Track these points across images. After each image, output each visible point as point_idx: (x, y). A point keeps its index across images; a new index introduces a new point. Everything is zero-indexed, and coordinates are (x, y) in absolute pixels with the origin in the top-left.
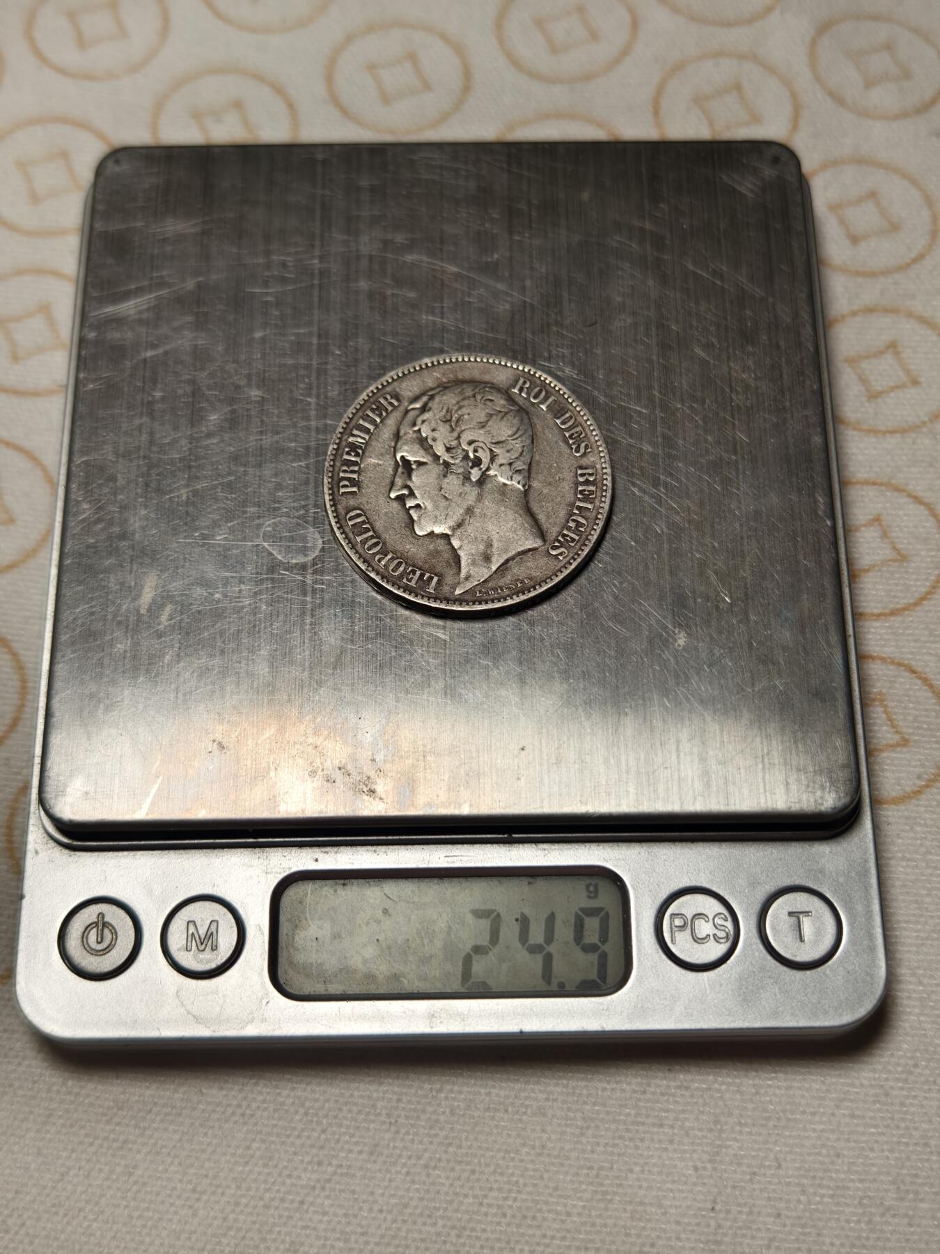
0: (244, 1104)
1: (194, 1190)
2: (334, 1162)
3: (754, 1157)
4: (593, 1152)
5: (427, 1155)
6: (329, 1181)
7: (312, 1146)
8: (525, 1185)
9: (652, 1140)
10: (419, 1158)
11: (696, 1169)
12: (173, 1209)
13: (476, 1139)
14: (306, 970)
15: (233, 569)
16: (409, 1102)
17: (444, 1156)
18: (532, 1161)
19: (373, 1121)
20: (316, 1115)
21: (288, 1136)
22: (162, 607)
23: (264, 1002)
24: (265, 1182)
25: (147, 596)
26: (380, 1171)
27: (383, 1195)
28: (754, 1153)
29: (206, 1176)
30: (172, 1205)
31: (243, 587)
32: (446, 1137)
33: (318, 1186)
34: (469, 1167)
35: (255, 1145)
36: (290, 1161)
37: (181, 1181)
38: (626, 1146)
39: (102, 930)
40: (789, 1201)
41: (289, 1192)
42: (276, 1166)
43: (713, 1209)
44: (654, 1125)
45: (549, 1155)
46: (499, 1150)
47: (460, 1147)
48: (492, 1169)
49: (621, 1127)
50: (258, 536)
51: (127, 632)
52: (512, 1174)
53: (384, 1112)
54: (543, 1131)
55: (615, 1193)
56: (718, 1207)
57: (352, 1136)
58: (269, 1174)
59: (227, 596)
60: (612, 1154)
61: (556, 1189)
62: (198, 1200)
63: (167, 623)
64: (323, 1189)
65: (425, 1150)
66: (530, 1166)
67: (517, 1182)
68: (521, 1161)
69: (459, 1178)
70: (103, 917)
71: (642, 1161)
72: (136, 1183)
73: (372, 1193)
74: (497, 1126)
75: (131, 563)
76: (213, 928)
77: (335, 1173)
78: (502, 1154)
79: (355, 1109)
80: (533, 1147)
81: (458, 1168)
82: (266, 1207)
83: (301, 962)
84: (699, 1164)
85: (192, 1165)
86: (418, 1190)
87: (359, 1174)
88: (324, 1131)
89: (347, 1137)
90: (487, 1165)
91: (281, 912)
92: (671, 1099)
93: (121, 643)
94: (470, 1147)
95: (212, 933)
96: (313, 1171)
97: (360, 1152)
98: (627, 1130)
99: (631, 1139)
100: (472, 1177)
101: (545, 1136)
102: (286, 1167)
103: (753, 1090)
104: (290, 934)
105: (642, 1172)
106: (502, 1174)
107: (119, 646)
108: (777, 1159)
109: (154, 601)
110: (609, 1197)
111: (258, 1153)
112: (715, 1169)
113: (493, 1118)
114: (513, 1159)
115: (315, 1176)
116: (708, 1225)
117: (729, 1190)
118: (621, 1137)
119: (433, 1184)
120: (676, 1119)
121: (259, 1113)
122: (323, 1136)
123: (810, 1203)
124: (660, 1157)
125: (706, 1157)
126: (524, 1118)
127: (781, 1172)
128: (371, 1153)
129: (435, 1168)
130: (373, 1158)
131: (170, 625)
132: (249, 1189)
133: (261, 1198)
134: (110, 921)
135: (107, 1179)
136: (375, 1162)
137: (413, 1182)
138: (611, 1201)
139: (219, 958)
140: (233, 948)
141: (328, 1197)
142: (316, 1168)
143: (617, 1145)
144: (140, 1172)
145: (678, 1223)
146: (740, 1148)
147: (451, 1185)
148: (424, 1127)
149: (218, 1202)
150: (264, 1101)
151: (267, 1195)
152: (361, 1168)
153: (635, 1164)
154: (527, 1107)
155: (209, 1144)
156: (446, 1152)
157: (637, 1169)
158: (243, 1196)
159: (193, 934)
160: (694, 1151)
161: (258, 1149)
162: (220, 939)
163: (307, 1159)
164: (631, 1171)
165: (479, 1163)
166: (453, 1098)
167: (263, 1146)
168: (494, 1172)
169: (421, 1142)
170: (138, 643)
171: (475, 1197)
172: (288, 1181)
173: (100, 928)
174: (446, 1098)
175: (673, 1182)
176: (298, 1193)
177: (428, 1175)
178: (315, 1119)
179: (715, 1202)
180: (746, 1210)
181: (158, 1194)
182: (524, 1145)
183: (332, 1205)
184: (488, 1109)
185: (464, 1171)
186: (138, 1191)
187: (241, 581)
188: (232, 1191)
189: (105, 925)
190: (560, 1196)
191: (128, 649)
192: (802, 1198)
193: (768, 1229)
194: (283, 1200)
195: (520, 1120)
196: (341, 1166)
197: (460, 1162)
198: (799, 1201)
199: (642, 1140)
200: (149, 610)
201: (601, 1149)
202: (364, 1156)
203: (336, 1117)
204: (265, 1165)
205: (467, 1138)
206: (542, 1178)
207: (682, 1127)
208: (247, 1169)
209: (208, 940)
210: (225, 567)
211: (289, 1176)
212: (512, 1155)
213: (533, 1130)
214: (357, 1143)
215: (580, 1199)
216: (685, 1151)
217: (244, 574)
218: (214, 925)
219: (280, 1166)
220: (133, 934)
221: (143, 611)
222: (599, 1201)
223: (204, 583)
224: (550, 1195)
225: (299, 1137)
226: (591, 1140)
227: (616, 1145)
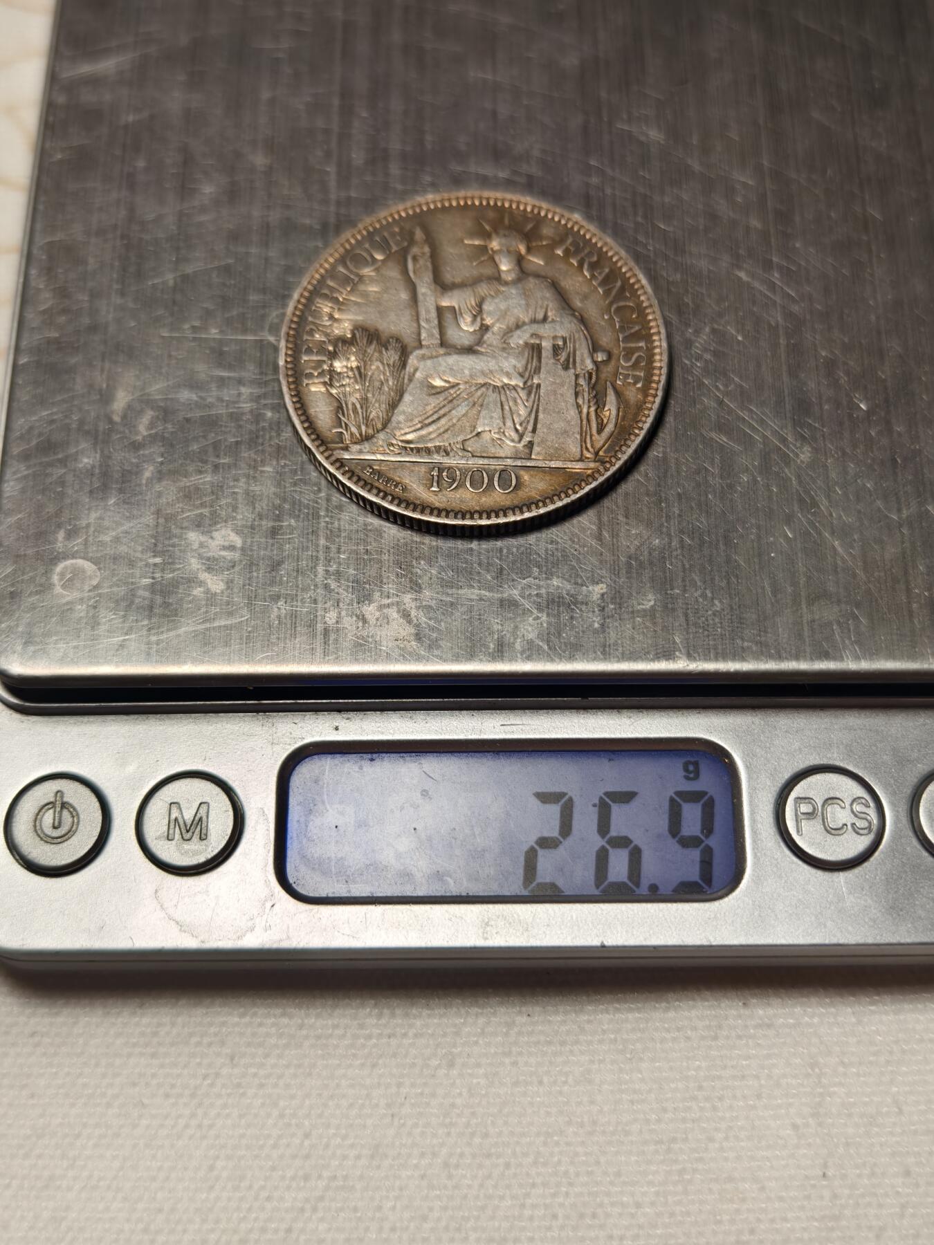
1: (146, 1231)
2: (326, 1174)
3: (866, 1104)
4: (659, 1121)
5: (444, 1151)
6: (321, 1198)
7: (294, 1157)
8: (577, 1175)
9: (734, 1097)
10: (434, 1155)
11: (795, 1127)
13: (506, 1123)
14: (321, 866)
15: (230, 367)
16: (414, 1085)
17: (467, 1150)
18: (583, 1143)
19: (370, 1116)
22: (141, 412)
23: (269, 905)
24: (239, 1209)
25: (121, 400)
26: (386, 1178)
27: (394, 1208)
28: (867, 1099)
29: (161, 1210)
31: (243, 390)
32: (468, 1125)
33: (308, 1206)
34: (501, 1161)
35: (220, 1164)
36: (267, 1179)
37: (128, 1220)
38: (702, 1109)
39: (61, 812)
40: (917, 1154)
41: (270, 1220)
42: (250, 1187)
43: (824, 1175)
44: (734, 1078)
45: (604, 1132)
46: (538, 1134)
47: (486, 1135)
48: (530, 1159)
49: (692, 1085)
50: (262, 328)
51: (95, 444)
52: (559, 1162)
53: (383, 1102)
54: (592, 1102)
55: (695, 1171)
56: (829, 1174)
57: (344, 1137)
58: (241, 1199)
59: (222, 401)
60: (684, 1120)
61: (618, 1174)
63: (145, 433)
64: (315, 1210)
65: (442, 1145)
66: (580, 1149)
67: (566, 1173)
68: (568, 1144)
69: (489, 1177)
70: (62, 797)
71: (723, 1125)
72: (70, 1229)
73: (379, 1208)
74: (531, 1104)
75: (103, 360)
76: (203, 812)
77: (327, 1188)
78: (542, 1139)
80: (582, 1125)
81: (487, 1163)
83: (316, 855)
84: (799, 1121)
85: (141, 1199)
86: (439, 1197)
87: (359, 1185)
89: (339, 1140)
90: (525, 1155)
91: (291, 793)
92: (751, 1042)
93: (89, 457)
94: (500, 1134)
95: (201, 819)
96: (299, 1189)
97: (358, 1157)
98: (700, 1088)
99: (707, 1099)
100: (507, 1173)
101: (595, 1109)
102: (263, 1188)
104: (302, 820)
105: (726, 1138)
106: (545, 1164)
107: (86, 460)
108: (896, 1103)
109: (129, 407)
110: (687, 1177)
111: (225, 1174)
112: (820, 1125)
113: (524, 1094)
114: (557, 1144)
115: (302, 1195)
116: (822, 1198)
117: (841, 1150)
118: (694, 1098)
119: (456, 1187)
122: (307, 1143)
124: (747, 1118)
125: (806, 1110)
126: (566, 1088)
128: (372, 1157)
129: (457, 1166)
130: (375, 1163)
131: (150, 435)
134: (71, 801)
136: (379, 1167)
137: (431, 1187)
139: (210, 849)
140: (227, 838)
141: (322, 1220)
142: (302, 1184)
143: (690, 1108)
145: (781, 1199)
147: (481, 1186)
152: (361, 1177)
153: (716, 1129)
156: (469, 1144)
157: (720, 1136)
159: (176, 819)
160: (790, 1105)
162: (211, 826)
163: (289, 1174)
164: (711, 1140)
165: (514, 1153)
167: (231, 1164)
168: (535, 1163)
170: (109, 457)
171: (513, 1197)
172: (268, 1206)
173: (58, 809)
175: (769, 1147)
176: (282, 1220)
177: (450, 1177)
179: (825, 1165)
180: (867, 1171)
182: (569, 1123)
183: (329, 1229)
185: (495, 1166)
187: (240, 382)
188: (196, 1227)
189: (64, 805)
190: (625, 1184)
191: (97, 464)
193: (898, 1193)
194: (263, 1230)
195: (560, 1093)
196: (334, 1178)
197: (489, 1156)
199: (721, 1098)
200: (124, 417)
201: (669, 1115)
202: (364, 1161)
204: (236, 1188)
205: (494, 1124)
206: (598, 1163)
207: (769, 1077)
208: (213, 1195)
209: (196, 828)
210: (220, 365)
211: (268, 1199)
212: (556, 1138)
213: (579, 1103)
214: (352, 1146)
215: (650, 1183)
216: (779, 1106)
217: (244, 374)
218: (204, 807)
219: (256, 1187)
220: (101, 818)
221: (117, 419)
222: (675, 1183)
223: (194, 385)
224: (612, 1183)
226: (654, 1106)
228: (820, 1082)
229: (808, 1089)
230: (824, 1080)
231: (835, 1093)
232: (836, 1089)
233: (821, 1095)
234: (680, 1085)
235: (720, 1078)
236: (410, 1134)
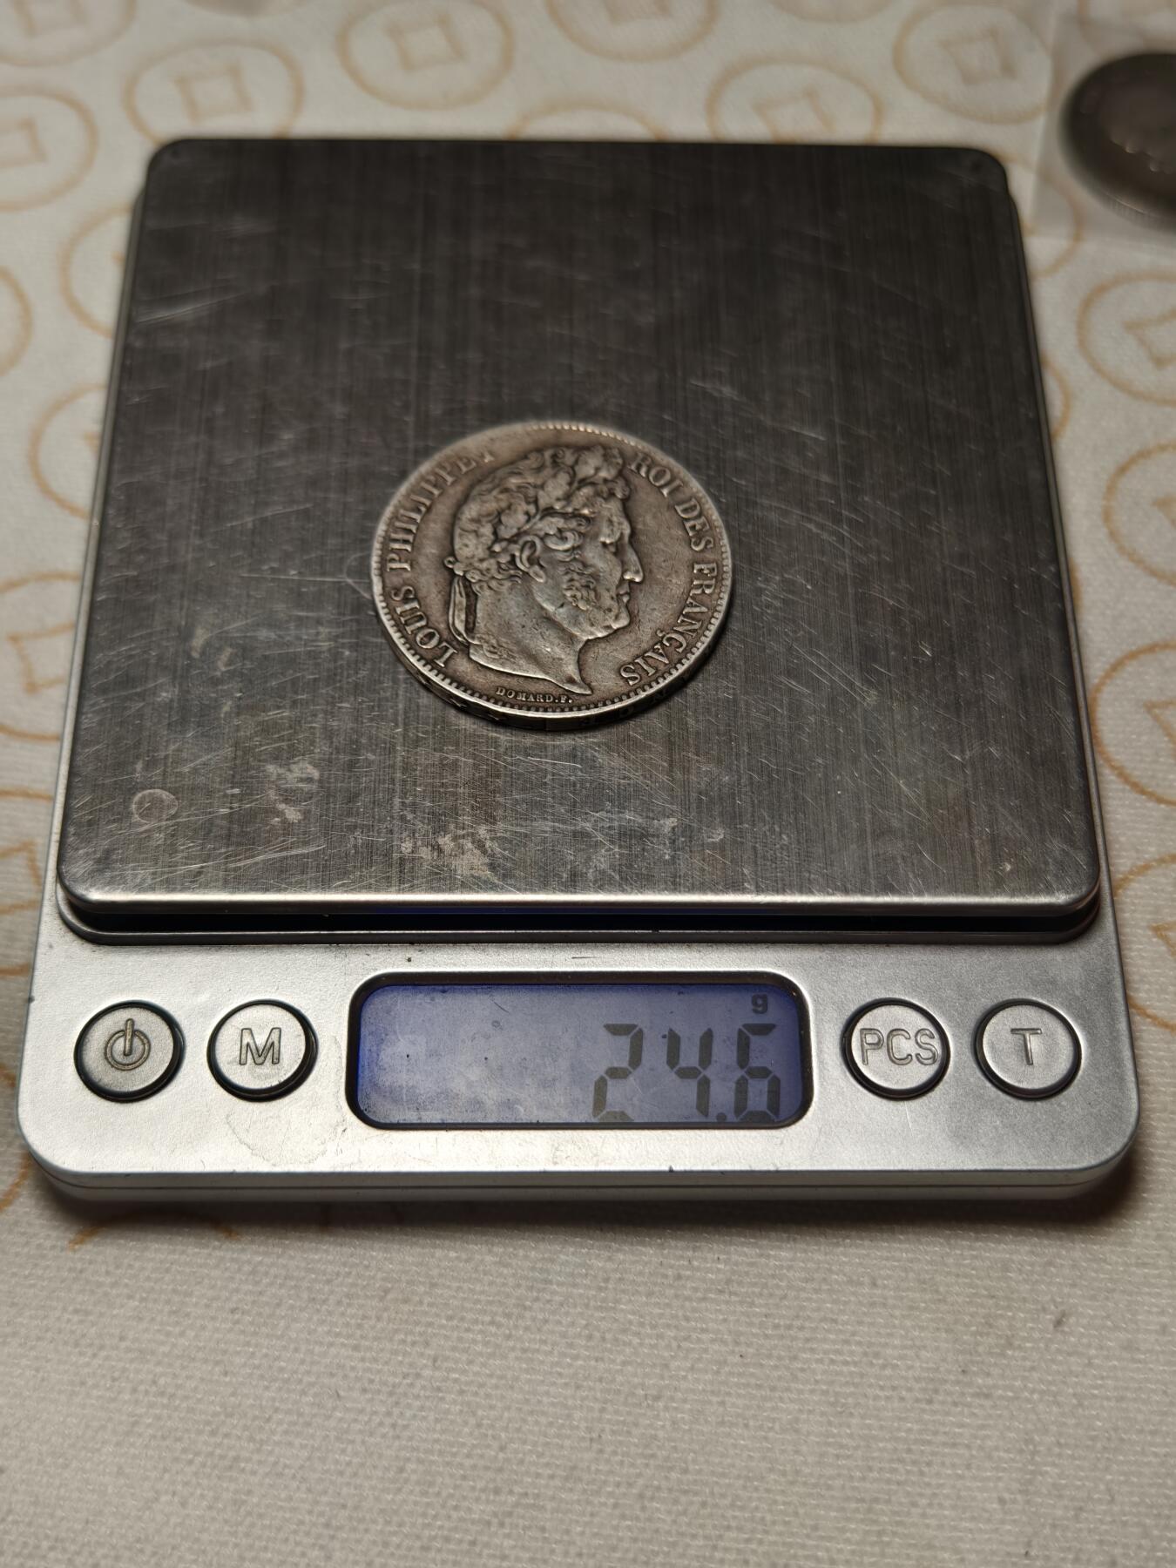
0: (396, 1411)
1: (327, 1525)
2: (517, 1489)
3: (1078, 1488)
4: (863, 1479)
5: (641, 1482)
6: (510, 1514)
7: (487, 1468)
8: (774, 1523)
9: (943, 1464)
10: (630, 1485)
11: (1002, 1501)
12: (299, 1550)
13: (707, 1462)
16: (617, 1412)
17: (664, 1484)
18: (783, 1492)
19: (569, 1437)
20: (492, 1426)
21: (454, 1455)
24: (424, 1515)
26: (579, 1502)
27: (583, 1533)
28: (1079, 1483)
29: (344, 1506)
30: (297, 1544)
32: (667, 1459)
33: (495, 1521)
34: (698, 1499)
35: (410, 1466)
36: (456, 1487)
37: (310, 1512)
38: (908, 1472)
40: (1125, 1546)
41: (455, 1529)
42: (438, 1494)
43: (1027, 1554)
44: (945, 1444)
45: (805, 1484)
46: (739, 1477)
47: (685, 1471)
48: (727, 1502)
49: (901, 1446)
52: (757, 1508)
53: (583, 1425)
54: (797, 1452)
55: (895, 1534)
56: (1033, 1553)
57: (541, 1455)
58: (428, 1505)
60: (888, 1481)
61: (815, 1528)
62: (332, 1537)
64: (502, 1525)
65: (639, 1475)
66: (779, 1498)
67: (763, 1519)
68: (768, 1491)
69: (685, 1513)
71: (928, 1491)
72: (249, 1514)
73: (568, 1531)
74: (735, 1446)
77: (517, 1505)
78: (741, 1482)
79: (543, 1420)
80: (784, 1474)
81: (683, 1499)
82: (425, 1549)
84: (1007, 1496)
85: (325, 1492)
86: (629, 1528)
87: (550, 1505)
88: (502, 1449)
89: (534, 1457)
90: (723, 1496)
92: (966, 1410)
94: (699, 1472)
96: (488, 1502)
97: (552, 1477)
98: (909, 1451)
99: (914, 1463)
100: (701, 1512)
101: (800, 1459)
102: (451, 1496)
103: (1074, 1401)
105: (930, 1505)
106: (742, 1508)
108: (1109, 1490)
110: (886, 1539)
111: (414, 1477)
112: (1028, 1502)
113: (729, 1435)
114: (756, 1489)
115: (491, 1508)
117: (1047, 1531)
118: (901, 1461)
119: (650, 1520)
120: (975, 1437)
121: (416, 1424)
122: (501, 1455)
123: (1154, 1549)
124: (954, 1487)
125: (1015, 1486)
126: (771, 1434)
127: (1116, 1508)
128: (567, 1479)
129: (652, 1499)
130: (569, 1485)
132: (401, 1525)
133: (418, 1537)
135: (210, 1508)
136: (571, 1490)
137: (623, 1517)
138: (888, 1544)
141: (508, 1536)
142: (492, 1497)
143: (896, 1470)
144: (255, 1500)
146: (1060, 1476)
147: (674, 1522)
148: (636, 1446)
149: (358, 1541)
150: (422, 1408)
151: (426, 1533)
152: (553, 1498)
153: (921, 1495)
154: (774, 1420)
155: (349, 1464)
156: (667, 1478)
158: (395, 1533)
160: (999, 1479)
161: (414, 1471)
163: (480, 1485)
164: (914, 1504)
165: (712, 1493)
166: (676, 1409)
167: (421, 1468)
168: (732, 1506)
169: (633, 1465)
171: (707, 1538)
172: (454, 1515)
174: (666, 1408)
175: (973, 1519)
176: (467, 1531)
177: (643, 1509)
178: (490, 1432)
179: (1029, 1544)
180: (1072, 1554)
181: (279, 1529)
182: (771, 1470)
183: (514, 1547)
184: (722, 1423)
185: (692, 1503)
186: (253, 1525)
188: (379, 1528)
190: (822, 1538)
192: (1143, 1542)
194: (447, 1540)
195: (766, 1438)
196: (526, 1495)
197: (685, 1492)
198: (1140, 1547)
199: (929, 1464)
201: (875, 1474)
202: (557, 1482)
203: (518, 1430)
204: (425, 1494)
205: (694, 1461)
206: (796, 1514)
207: (981, 1448)
208: (399, 1497)
211: (456, 1508)
212: (756, 1483)
213: (783, 1452)
214: (547, 1465)
215: (848, 1541)
216: (988, 1479)
219: (444, 1494)
222: (873, 1544)
224: (808, 1536)
225: (468, 1456)
226: (860, 1463)
227: (894, 1471)
228: (1032, 1459)
229: (1020, 1465)
230: (1037, 1458)
231: (1047, 1472)
232: (1049, 1469)
233: (1032, 1472)
234: (889, 1446)
235: (929, 1443)
236: (608, 1461)
